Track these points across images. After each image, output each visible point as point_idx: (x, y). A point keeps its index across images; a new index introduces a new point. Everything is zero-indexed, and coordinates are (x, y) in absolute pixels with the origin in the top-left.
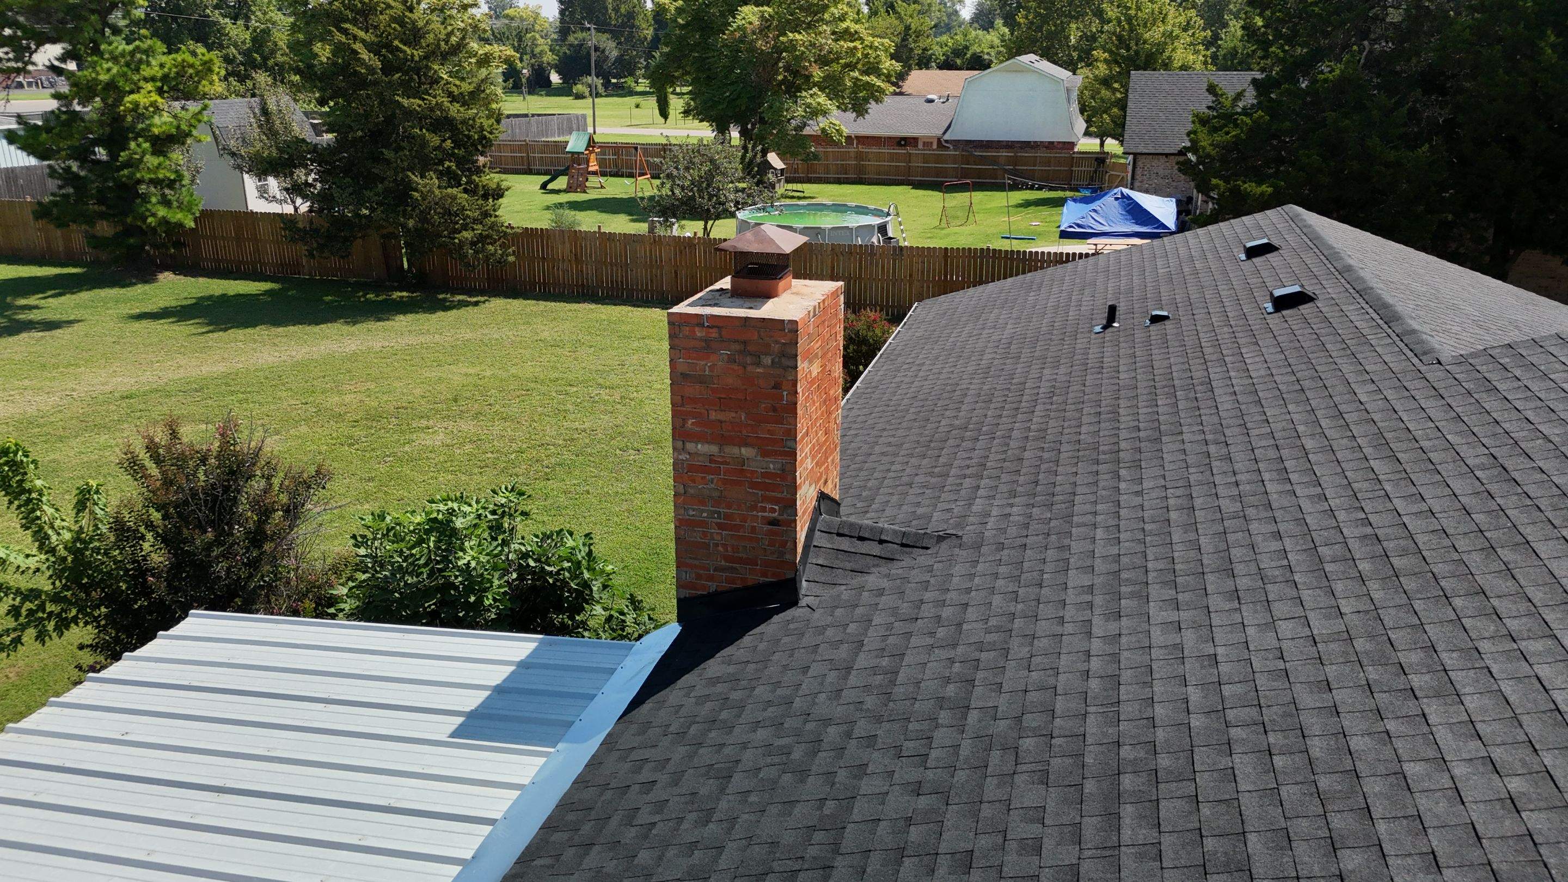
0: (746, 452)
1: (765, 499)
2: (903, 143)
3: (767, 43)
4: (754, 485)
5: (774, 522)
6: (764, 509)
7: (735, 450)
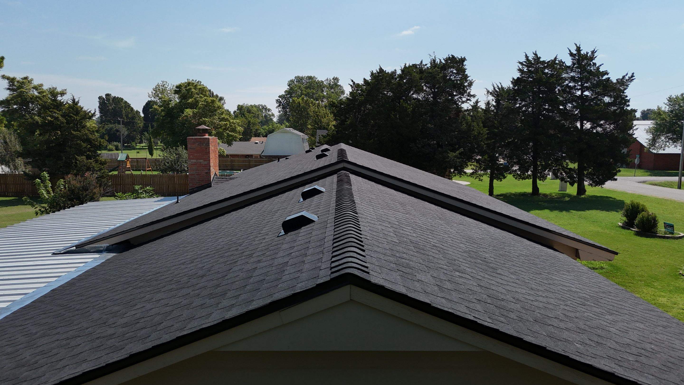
0: (201, 161)
1: (205, 169)
2: (247, 157)
3: (196, 121)
4: (203, 167)
5: (207, 173)
6: (205, 171)
7: (199, 161)
